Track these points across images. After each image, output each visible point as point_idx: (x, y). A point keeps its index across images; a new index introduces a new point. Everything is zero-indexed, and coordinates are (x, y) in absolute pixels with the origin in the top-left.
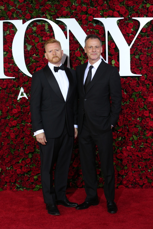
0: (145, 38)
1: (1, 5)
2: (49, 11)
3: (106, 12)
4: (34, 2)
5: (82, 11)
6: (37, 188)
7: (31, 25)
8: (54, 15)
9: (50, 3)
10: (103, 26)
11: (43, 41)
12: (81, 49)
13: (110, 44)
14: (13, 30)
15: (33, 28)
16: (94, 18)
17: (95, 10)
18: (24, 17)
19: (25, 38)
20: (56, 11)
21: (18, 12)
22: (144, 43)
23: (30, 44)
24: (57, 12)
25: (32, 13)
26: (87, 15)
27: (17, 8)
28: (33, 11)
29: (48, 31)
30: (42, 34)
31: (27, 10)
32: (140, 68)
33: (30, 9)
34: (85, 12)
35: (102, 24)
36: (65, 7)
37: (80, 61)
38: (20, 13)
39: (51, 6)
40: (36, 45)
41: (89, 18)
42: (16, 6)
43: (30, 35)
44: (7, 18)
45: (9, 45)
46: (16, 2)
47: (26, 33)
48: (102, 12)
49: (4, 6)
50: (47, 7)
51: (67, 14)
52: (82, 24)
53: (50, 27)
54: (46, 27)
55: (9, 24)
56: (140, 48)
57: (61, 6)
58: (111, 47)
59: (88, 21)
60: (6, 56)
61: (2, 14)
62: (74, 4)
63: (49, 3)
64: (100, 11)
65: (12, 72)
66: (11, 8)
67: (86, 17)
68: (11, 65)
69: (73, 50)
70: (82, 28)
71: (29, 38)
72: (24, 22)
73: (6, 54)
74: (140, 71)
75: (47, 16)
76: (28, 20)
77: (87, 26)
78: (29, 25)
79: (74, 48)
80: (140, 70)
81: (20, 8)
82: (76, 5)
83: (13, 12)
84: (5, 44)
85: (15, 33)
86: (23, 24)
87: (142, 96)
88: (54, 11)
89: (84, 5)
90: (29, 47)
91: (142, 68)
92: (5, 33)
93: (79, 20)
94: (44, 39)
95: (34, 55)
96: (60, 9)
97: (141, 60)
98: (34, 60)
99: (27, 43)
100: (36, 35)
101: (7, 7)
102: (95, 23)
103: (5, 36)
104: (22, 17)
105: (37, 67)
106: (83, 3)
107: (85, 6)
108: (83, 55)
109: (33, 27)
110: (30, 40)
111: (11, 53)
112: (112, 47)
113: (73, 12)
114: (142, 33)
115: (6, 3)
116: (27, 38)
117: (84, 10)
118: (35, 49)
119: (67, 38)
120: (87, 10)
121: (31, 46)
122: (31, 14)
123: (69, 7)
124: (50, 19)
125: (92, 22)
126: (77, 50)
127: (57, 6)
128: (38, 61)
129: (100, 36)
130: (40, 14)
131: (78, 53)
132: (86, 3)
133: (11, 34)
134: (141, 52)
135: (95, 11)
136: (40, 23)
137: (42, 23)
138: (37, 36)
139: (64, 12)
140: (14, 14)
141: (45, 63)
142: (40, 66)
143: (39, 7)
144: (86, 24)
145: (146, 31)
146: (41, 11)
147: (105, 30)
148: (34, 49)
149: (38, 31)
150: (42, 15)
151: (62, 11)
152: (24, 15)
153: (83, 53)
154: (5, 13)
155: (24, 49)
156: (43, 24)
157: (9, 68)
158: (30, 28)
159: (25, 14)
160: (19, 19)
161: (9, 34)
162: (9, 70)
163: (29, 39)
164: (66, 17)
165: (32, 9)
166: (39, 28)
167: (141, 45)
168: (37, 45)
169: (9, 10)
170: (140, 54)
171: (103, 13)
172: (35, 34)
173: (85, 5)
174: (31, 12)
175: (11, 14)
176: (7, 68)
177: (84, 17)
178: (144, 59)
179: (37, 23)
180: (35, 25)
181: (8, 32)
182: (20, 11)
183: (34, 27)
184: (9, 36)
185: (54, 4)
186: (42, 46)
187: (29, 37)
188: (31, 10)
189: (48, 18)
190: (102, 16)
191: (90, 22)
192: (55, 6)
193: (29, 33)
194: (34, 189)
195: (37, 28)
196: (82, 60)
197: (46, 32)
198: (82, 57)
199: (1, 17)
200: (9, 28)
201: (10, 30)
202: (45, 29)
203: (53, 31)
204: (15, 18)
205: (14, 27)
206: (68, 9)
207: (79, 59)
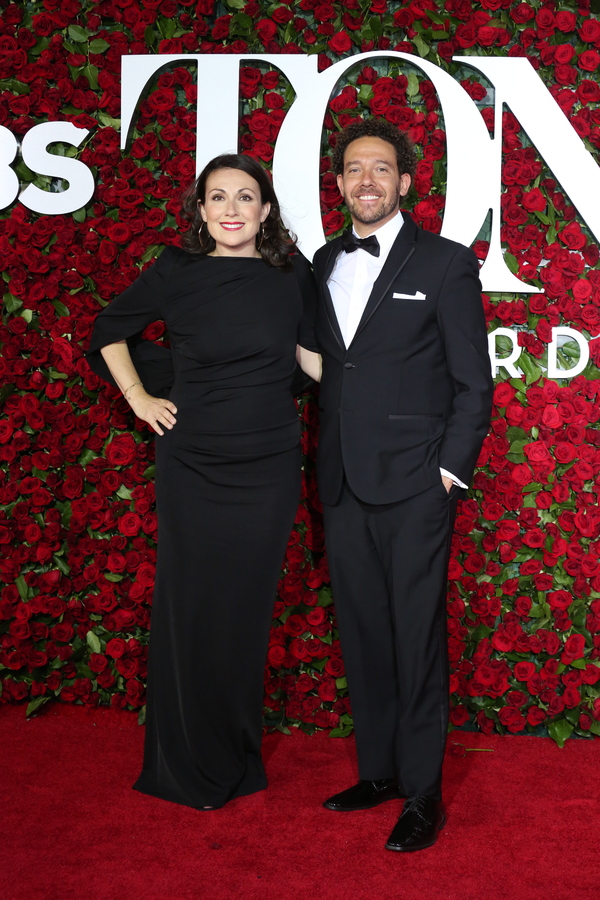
2: (427, 22)
5: (557, 30)
6: (344, 725)
7: (353, 78)
8: (445, 41)
12: (547, 181)
14: (277, 92)
15: (358, 90)
18: (323, 42)
19: (325, 127)
20: (454, 26)
21: (299, 25)
24: (457, 30)
25: (357, 31)
26: (576, 48)
27: (295, 7)
28: (361, 23)
29: (417, 104)
30: (393, 114)
31: (339, 14)
33: (350, 12)
34: (567, 34)
36: (488, 8)
37: (540, 227)
38: (309, 27)
39: (435, 6)
41: (583, 60)
43: (344, 117)
44: (257, 46)
45: (259, 153)
47: (332, 107)
50: (416, 10)
51: (498, 40)
52: (553, 80)
53: (428, 90)
54: (413, 89)
55: (264, 71)
57: (473, 6)
59: (579, 70)
61: (237, 28)
66: (274, 7)
67: (573, 52)
69: (516, 185)
70: (556, 98)
72: (323, 65)
75: (419, 42)
76: (340, 56)
77: (574, 91)
78: (344, 77)
79: (520, 178)
81: (310, 6)
82: (534, 4)
83: (280, 22)
84: (246, 149)
85: (284, 108)
86: (320, 71)
88: (447, 24)
89: (566, 5)
92: (247, 106)
93: (543, 66)
96: (469, 17)
101: (257, 2)
103: (247, 116)
104: (316, 44)
107: (570, 10)
108: (556, 206)
109: (359, 84)
113: (520, 32)
116: (335, 129)
117: (565, 28)
119: (492, 137)
120: (578, 25)
122: (353, 31)
123: (507, 12)
124: (427, 58)
125: (594, 77)
126: (532, 183)
127: (457, 8)
130: (389, 33)
131: (535, 197)
133: (269, 111)
136: (388, 69)
137: (394, 69)
139: (485, 29)
140: (287, 32)
143: (385, 7)
144: (570, 81)
146: (390, 24)
149: (380, 101)
150: (396, 38)
151: (477, 28)
152: (326, 34)
153: (552, 195)
154: (247, 24)
155: (321, 173)
156: (400, 74)
158: (345, 89)
159: (328, 30)
160: (303, 53)
161: (262, 111)
164: (491, 50)
165: (356, 12)
166: (384, 89)
169: (265, 15)
172: (366, 112)
173: (571, 7)
174: (353, 23)
175: (272, 28)
177: (562, 56)
180: (367, 79)
181: (258, 102)
182: (310, 19)
183: (364, 86)
184: (262, 117)
188: (352, 18)
189: (420, 51)
191: (586, 73)
192: (450, 6)
193: (342, 107)
194: (332, 728)
195: (374, 91)
196: (548, 226)
197: (412, 107)
198: (552, 213)
199: (232, 41)
200: (261, 87)
201: (268, 93)
202: (406, 95)
203: (438, 106)
204: (288, 46)
205: (283, 81)
206: (500, 18)
207: (539, 221)
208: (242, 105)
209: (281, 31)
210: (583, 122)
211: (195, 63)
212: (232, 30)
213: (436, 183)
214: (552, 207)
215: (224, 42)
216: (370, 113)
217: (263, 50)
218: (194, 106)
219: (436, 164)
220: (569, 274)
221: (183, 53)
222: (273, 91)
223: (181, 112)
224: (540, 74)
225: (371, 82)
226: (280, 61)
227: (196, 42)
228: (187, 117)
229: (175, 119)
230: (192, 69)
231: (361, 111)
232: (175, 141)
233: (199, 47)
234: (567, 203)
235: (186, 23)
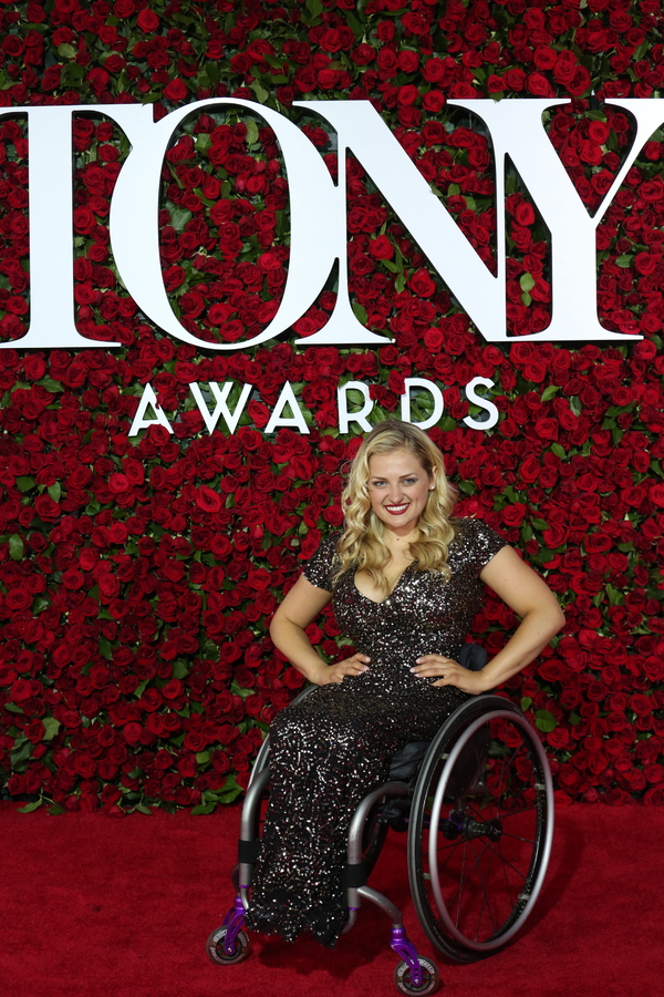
0: (657, 183)
1: (65, 42)
2: (265, 67)
3: (495, 73)
4: (199, 29)
5: (399, 70)
6: (207, 802)
7: (189, 127)
8: (284, 85)
9: (267, 34)
10: (482, 133)
11: (238, 191)
12: (394, 227)
13: (515, 206)
14: (111, 144)
15: (195, 140)
16: (450, 102)
17: (451, 66)
18: (157, 91)
19: (162, 180)
20: (292, 69)
21: (132, 73)
22: (651, 206)
23: (183, 207)
24: (296, 73)
25: (192, 78)
26: (420, 88)
27: (128, 54)
28: (197, 69)
29: (257, 152)
30: (232, 163)
31: (173, 61)
32: (636, 308)
33: (186, 60)
34: (409, 75)
35: (479, 122)
36: (327, 50)
37: (388, 276)
38: (143, 75)
39: (273, 50)
40: (208, 209)
41: (428, 101)
42: (127, 46)
43: (182, 168)
44: (88, 96)
45: (95, 208)
46: (124, 29)
47: (169, 158)
48: (480, 73)
49: (77, 47)
50: (254, 55)
51: (339, 84)
52: (397, 122)
53: (268, 136)
54: (252, 137)
55: (96, 123)
56: (637, 227)
57: (312, 49)
58: (519, 220)
59: (423, 110)
60: (85, 254)
61: (68, 79)
62: (364, 41)
63: (264, 37)
64: (472, 71)
65: (106, 323)
66: (106, 55)
67: (417, 92)
68: (103, 291)
69: (361, 232)
70: (400, 140)
71: (179, 181)
72: (158, 115)
73: (82, 248)
74: (634, 320)
75: (257, 87)
76: (177, 105)
77: (419, 133)
78: (180, 127)
79: (365, 225)
80: (635, 314)
81: (143, 53)
82: (375, 44)
83: (112, 71)
84: (80, 204)
85: (119, 161)
86: (156, 121)
87: (643, 423)
88: (286, 68)
89: (407, 44)
90: (181, 217)
91: (644, 306)
92: (81, 160)
93: (386, 109)
94: (241, 183)
95: (202, 252)
96: (308, 60)
97: (640, 275)
98: (200, 270)
99: (172, 201)
100: (209, 169)
101: (88, 50)
102: (451, 122)
103: (80, 169)
104: (150, 93)
105: (212, 300)
106: (403, 36)
107: (413, 49)
108: (404, 253)
109: (196, 134)
110: (184, 190)
111: (105, 243)
112: (522, 219)
113: (360, 74)
114: (643, 165)
115: (86, 31)
116: (173, 181)
117: (408, 68)
118: (206, 228)
119: (336, 182)
120: (421, 64)
121: (186, 215)
122: (188, 78)
123: (347, 53)
124: (266, 104)
125: (439, 117)
126: (378, 230)
127: (295, 51)
128: (218, 277)
129: (472, 174)
130: (225, 79)
131: (382, 245)
132: (418, 35)
133: (104, 164)
134: (638, 243)
135: (451, 69)
136: (226, 117)
137: (231, 116)
138: (214, 172)
139: (326, 72)
140: (120, 81)
141: (246, 286)
142: (224, 299)
143: (221, 52)
144: (414, 124)
145: (660, 154)
146: (227, 70)
147: (492, 151)
148: (202, 226)
149: (219, 150)
150: (232, 84)
151: (317, 71)
152: (160, 82)
153: (400, 243)
154: (79, 74)
155: (159, 227)
156: (239, 121)
157: (95, 305)
158: (182, 139)
159: (163, 77)
160: (137, 102)
161: (96, 164)
162: (97, 312)
163: (181, 186)
164: (331, 93)
165: (191, 58)
166: (222, 138)
167: (639, 211)
168: (211, 211)
169: (96, 64)
170: (634, 250)
171: (486, 80)
172: (204, 162)
173: (413, 46)
174: (188, 70)
175: (104, 77)
176: (87, 305)
177: (406, 97)
178: (653, 269)
179: (213, 116)
180: (204, 128)
181: (92, 155)
182: (143, 67)
183: (202, 135)
184: (96, 170)
185: (282, 39)
186: (233, 214)
187: (180, 176)
188: (187, 64)
189: (259, 97)
190: (482, 93)
191: (430, 114)
192: (288, 49)
193: (180, 157)
194: (194, 806)
195: (213, 140)
196: (396, 274)
197: (251, 155)
198: (399, 261)
199: (62, 92)
200: (95, 139)
201: (101, 145)
202: (246, 144)
203: (279, 154)
204: (121, 95)
205: (117, 132)
206: (339, 59)
207: (387, 269)
208: (75, 158)
209: (114, 80)
210: (429, 164)
211: (25, 116)
212: (63, 81)
213: (279, 234)
214: (400, 255)
215: (55, 93)
216: (208, 162)
217: (95, 100)
218: (26, 161)
219: (279, 214)
220: (419, 323)
221: (12, 105)
222: (106, 143)
223: (12, 168)
224: (383, 116)
225: (208, 131)
226: (113, 111)
227: (25, 93)
228: (19, 173)
229: (5, 174)
230: (21, 122)
231: (198, 162)
232: (6, 197)
233: (29, 99)
234: (416, 249)
235: (14, 75)
